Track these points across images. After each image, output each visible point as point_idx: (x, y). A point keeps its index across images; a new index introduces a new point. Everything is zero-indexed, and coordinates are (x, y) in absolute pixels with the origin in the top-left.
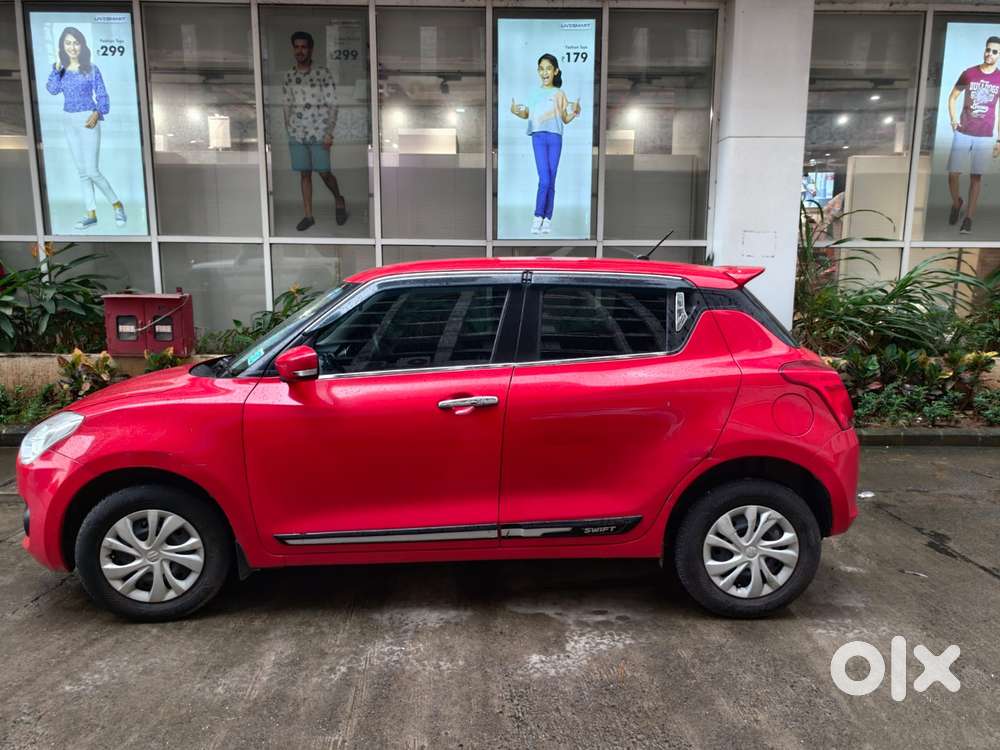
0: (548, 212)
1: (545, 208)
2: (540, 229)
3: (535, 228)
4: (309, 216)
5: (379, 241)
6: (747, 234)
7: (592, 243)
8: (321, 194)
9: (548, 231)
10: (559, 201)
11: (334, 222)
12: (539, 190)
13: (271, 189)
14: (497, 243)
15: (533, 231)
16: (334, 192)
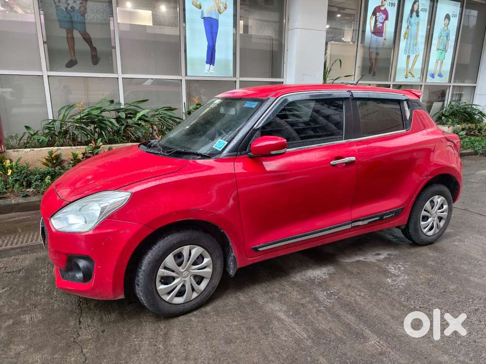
0: (212, 61)
1: (211, 59)
2: (209, 71)
3: (206, 70)
4: (73, 59)
5: (120, 75)
6: (305, 76)
7: (234, 79)
8: (81, 45)
9: (212, 72)
10: (218, 56)
11: (92, 64)
12: (208, 50)
13: (45, 40)
14: (187, 78)
15: (205, 72)
16: (89, 45)
